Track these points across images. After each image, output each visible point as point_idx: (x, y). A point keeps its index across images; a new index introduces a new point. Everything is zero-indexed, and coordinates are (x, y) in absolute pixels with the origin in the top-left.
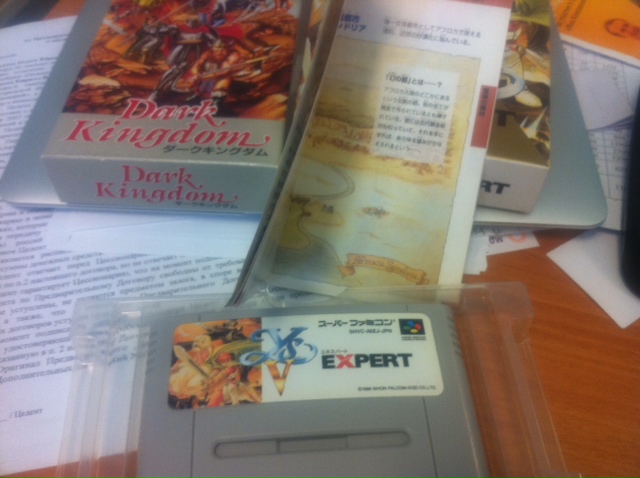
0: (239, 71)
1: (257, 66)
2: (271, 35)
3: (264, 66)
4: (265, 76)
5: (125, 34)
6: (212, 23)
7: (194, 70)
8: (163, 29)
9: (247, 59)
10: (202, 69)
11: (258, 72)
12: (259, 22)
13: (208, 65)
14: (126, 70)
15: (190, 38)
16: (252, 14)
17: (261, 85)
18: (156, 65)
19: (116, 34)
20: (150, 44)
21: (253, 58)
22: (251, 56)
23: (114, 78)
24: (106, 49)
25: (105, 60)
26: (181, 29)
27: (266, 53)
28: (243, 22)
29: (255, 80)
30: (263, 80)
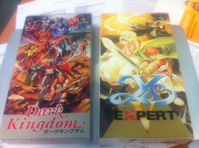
0: (70, 88)
1: (76, 85)
2: (81, 68)
3: (79, 84)
4: (80, 89)
5: (23, 71)
6: (57, 63)
7: (53, 89)
8: (38, 68)
9: (72, 81)
10: (56, 88)
11: (77, 88)
12: (75, 61)
13: (58, 85)
14: (26, 91)
15: (49, 71)
16: (72, 58)
17: (79, 95)
18: (37, 86)
19: (20, 71)
20: (34, 76)
21: (75, 81)
22: (74, 80)
23: (21, 95)
24: (17, 80)
25: (17, 86)
26: (46, 67)
27: (79, 78)
28: (69, 62)
29: (76, 92)
30: (79, 92)
